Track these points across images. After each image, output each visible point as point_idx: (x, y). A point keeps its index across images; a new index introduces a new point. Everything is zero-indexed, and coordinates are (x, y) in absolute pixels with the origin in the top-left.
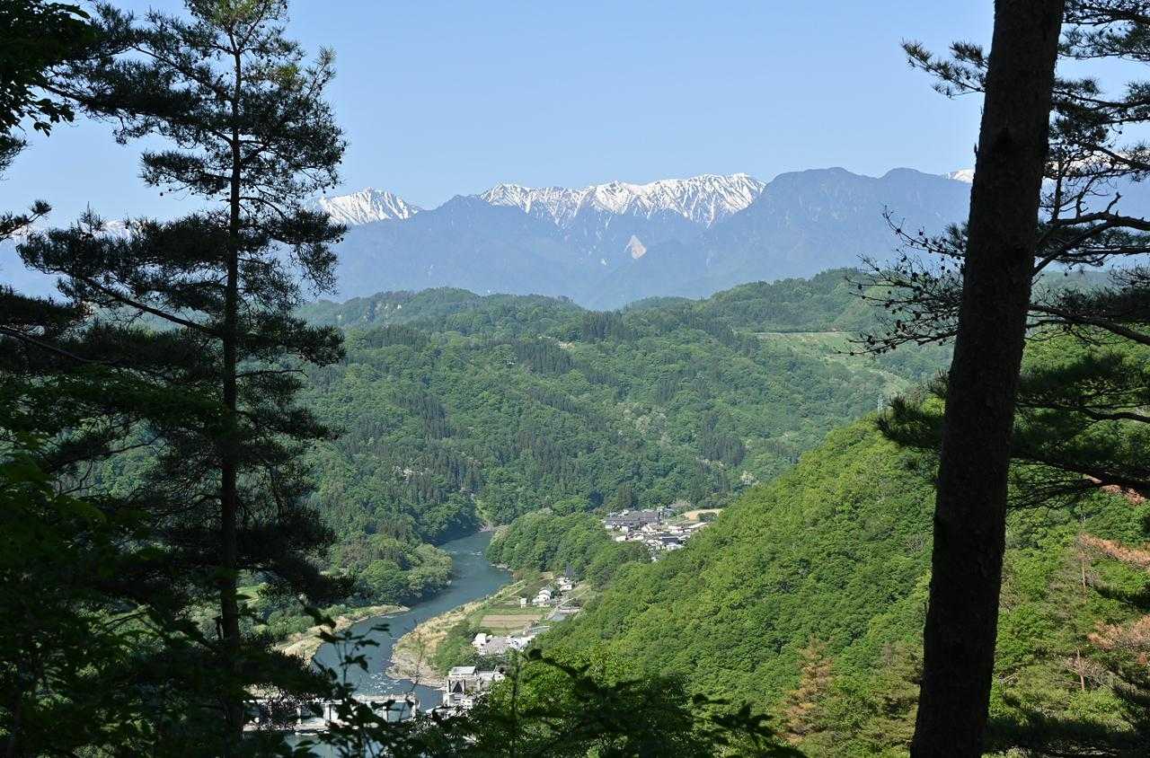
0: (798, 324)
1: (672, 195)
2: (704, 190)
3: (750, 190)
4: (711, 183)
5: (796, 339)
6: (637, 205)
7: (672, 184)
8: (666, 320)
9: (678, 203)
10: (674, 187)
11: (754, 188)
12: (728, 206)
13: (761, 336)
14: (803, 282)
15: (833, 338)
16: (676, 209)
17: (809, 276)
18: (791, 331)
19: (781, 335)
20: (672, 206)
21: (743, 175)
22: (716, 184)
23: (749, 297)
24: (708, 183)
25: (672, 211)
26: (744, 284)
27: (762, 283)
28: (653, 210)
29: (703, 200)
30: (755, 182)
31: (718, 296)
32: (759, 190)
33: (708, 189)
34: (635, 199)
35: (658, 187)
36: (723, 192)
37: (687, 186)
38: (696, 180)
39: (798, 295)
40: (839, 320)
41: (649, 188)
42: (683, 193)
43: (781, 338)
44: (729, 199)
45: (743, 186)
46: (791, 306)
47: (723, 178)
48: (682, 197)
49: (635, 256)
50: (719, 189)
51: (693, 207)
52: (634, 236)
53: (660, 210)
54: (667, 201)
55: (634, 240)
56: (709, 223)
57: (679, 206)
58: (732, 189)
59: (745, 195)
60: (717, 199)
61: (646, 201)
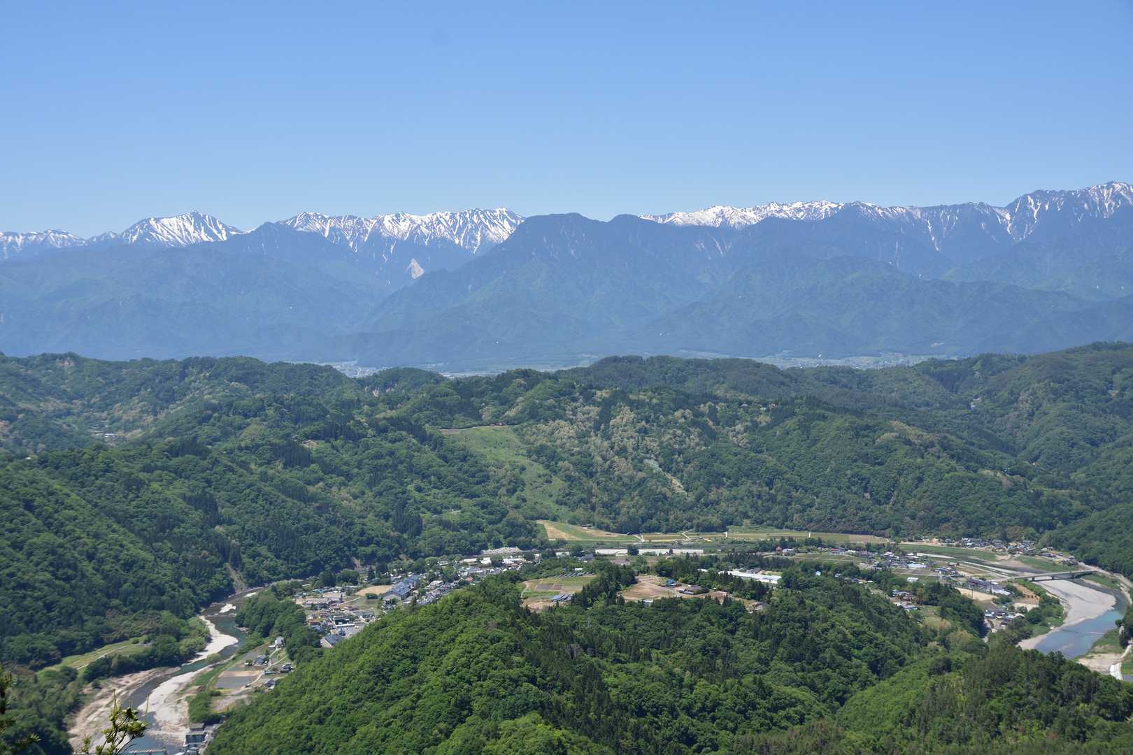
1: (446, 226)
2: (472, 222)
3: (510, 223)
4: (478, 216)
6: (417, 233)
9: (451, 232)
10: (448, 218)
11: (513, 221)
12: (491, 235)
14: (488, 382)
16: (448, 237)
20: (446, 234)
21: (504, 210)
22: (482, 217)
24: (475, 216)
25: (446, 239)
28: (430, 238)
29: (472, 230)
30: (514, 217)
32: (517, 223)
33: (476, 221)
34: (416, 229)
35: (435, 217)
36: (487, 224)
37: (459, 217)
38: (466, 213)
39: (482, 392)
41: (427, 218)
42: (455, 224)
44: (493, 229)
45: (504, 219)
46: (476, 401)
47: (489, 213)
48: (454, 226)
49: (414, 276)
50: (484, 220)
51: (463, 235)
52: (413, 260)
53: (435, 238)
54: (442, 230)
55: (414, 263)
56: (476, 248)
57: (451, 234)
58: (495, 221)
59: (505, 226)
60: (482, 229)
61: (424, 230)
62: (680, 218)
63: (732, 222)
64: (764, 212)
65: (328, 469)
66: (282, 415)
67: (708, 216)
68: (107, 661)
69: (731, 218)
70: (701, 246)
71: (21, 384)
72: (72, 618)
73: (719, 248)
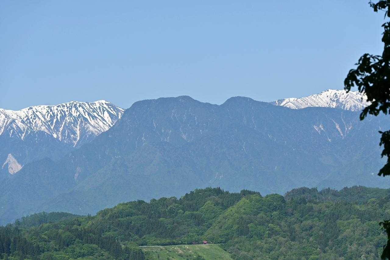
0: (174, 237)
1: (43, 119)
2: (71, 115)
3: (111, 115)
4: (77, 109)
5: (174, 251)
6: (12, 128)
7: (43, 109)
8: (63, 236)
9: (49, 126)
10: (44, 112)
11: (114, 113)
12: (91, 128)
13: (145, 249)
14: (175, 200)
15: (205, 250)
16: (46, 131)
17: (180, 195)
18: (169, 244)
19: (162, 247)
20: (43, 128)
21: (104, 102)
22: (80, 109)
23: (131, 214)
24: (74, 109)
25: (43, 132)
26: (125, 202)
27: (141, 202)
28: (27, 132)
29: (70, 123)
30: (115, 108)
31: (104, 213)
32: (118, 114)
33: (74, 114)
34: (11, 123)
35: (30, 112)
36: (87, 116)
37: (56, 111)
38: (64, 106)
39: (171, 211)
40: (209, 233)
41: (23, 113)
42: (52, 117)
43: (161, 250)
44: (92, 122)
45: (104, 111)
46: (165, 221)
47: (87, 105)
48: (52, 121)
49: (11, 172)
50: (83, 113)
51: (61, 129)
52: (10, 155)
53: (32, 132)
54: (39, 125)
55: (10, 158)
56: (75, 142)
57: (49, 128)
58: (95, 114)
59: (106, 119)
60: (82, 122)
61: (20, 124)
63: (348, 106)
69: (347, 102)
73: (339, 130)
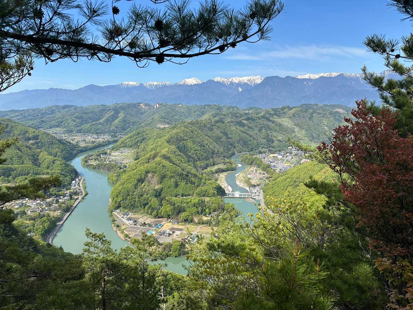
2: (252, 79)
34: (240, 80)
48: (248, 80)
49: (240, 91)
53: (244, 83)
56: (253, 85)
62: (299, 77)
63: (312, 78)
64: (319, 76)
65: (249, 127)
66: (233, 116)
67: (306, 76)
68: (219, 169)
70: (305, 83)
71: (172, 110)
72: (207, 158)
73: (310, 83)
